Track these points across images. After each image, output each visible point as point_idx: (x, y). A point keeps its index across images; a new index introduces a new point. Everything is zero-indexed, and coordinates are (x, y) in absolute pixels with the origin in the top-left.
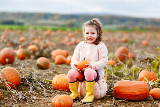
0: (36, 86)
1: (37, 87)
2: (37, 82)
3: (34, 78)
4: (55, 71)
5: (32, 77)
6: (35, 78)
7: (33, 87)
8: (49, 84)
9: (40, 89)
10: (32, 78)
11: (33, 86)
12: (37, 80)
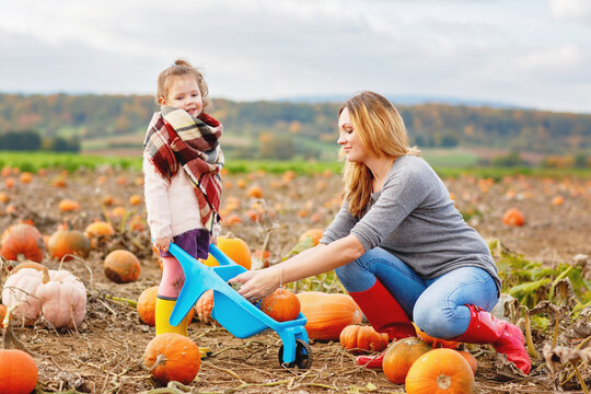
0: (95, 310)
1: (97, 313)
2: (100, 301)
3: (92, 293)
8: (127, 308)
9: (104, 316)
12: (98, 297)
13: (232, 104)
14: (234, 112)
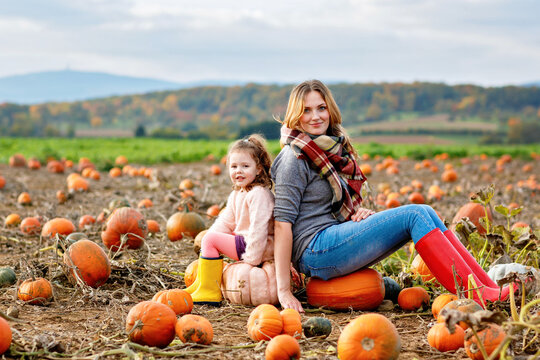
1: (149, 286)
2: (154, 275)
3: (148, 268)
5: (145, 266)
6: (151, 267)
8: (181, 282)
10: (142, 268)
12: (153, 272)
13: (481, 90)
14: (483, 98)
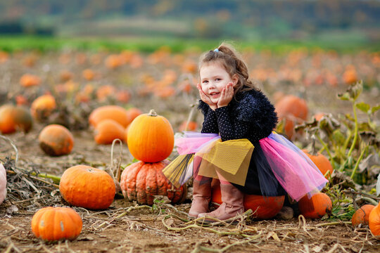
0: (20, 189)
1: (21, 191)
2: (24, 179)
3: (17, 171)
4: (80, 159)
5: (13, 168)
6: (19, 169)
7: (12, 191)
8: (52, 186)
9: (28, 195)
10: (12, 172)
11: (10, 190)
12: (23, 175)
